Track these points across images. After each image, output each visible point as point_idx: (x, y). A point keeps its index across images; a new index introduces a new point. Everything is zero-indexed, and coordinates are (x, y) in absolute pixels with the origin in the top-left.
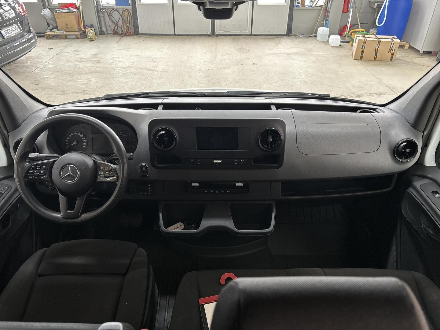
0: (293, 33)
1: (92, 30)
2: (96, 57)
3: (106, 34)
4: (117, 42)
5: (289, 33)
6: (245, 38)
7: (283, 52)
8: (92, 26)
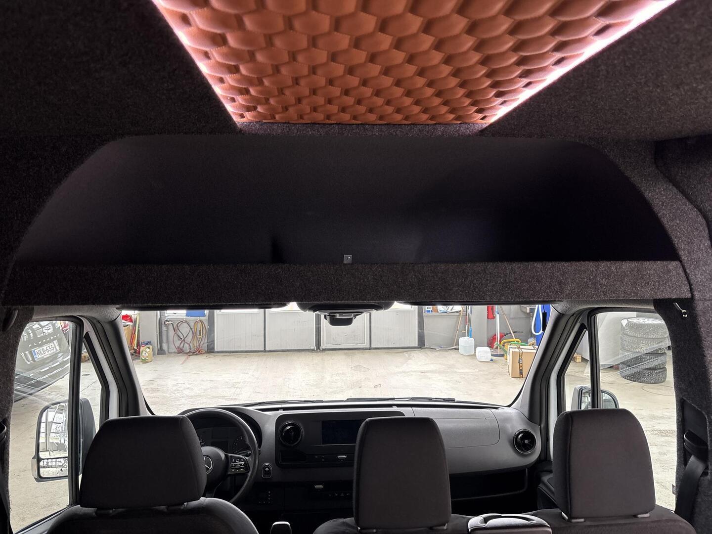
0: (426, 344)
1: (149, 348)
2: (153, 384)
3: (167, 352)
4: (182, 364)
5: (421, 344)
6: (362, 352)
7: (415, 370)
8: (149, 343)
